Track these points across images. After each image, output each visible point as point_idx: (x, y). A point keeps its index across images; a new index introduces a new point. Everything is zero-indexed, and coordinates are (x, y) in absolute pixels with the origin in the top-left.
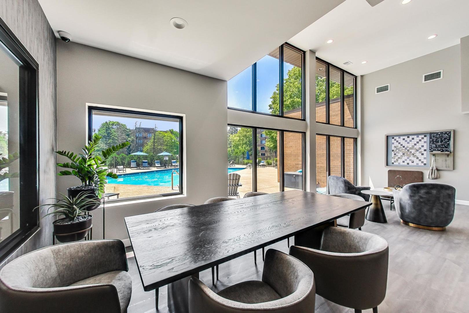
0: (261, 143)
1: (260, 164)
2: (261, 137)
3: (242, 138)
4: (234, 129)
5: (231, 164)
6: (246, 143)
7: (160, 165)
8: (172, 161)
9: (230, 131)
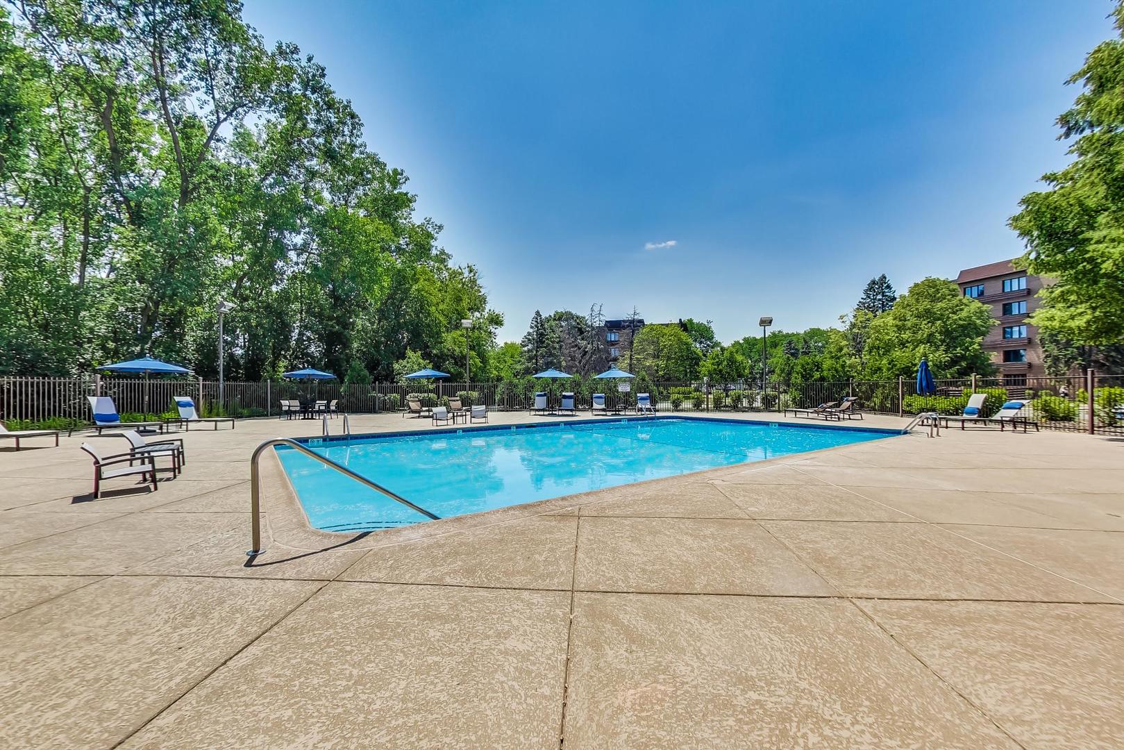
0: (1004, 338)
1: (997, 417)
2: (1004, 314)
3: (914, 320)
4: (879, 297)
5: (844, 411)
6: (930, 339)
7: (603, 406)
8: (638, 395)
9: (864, 304)
